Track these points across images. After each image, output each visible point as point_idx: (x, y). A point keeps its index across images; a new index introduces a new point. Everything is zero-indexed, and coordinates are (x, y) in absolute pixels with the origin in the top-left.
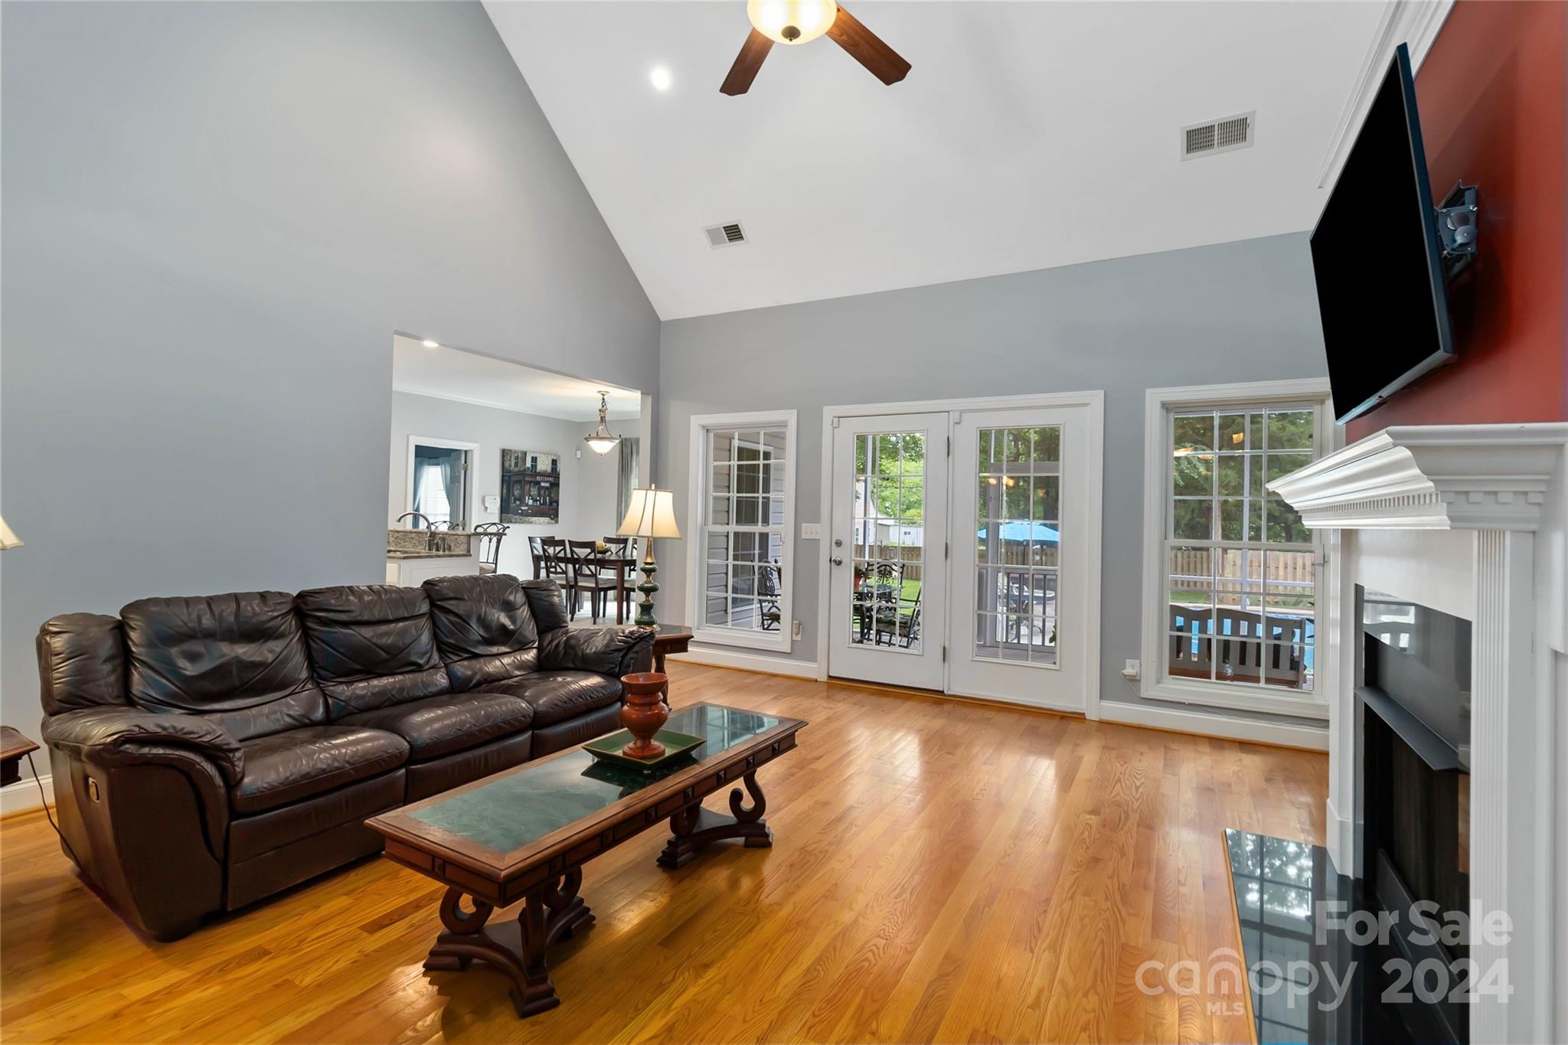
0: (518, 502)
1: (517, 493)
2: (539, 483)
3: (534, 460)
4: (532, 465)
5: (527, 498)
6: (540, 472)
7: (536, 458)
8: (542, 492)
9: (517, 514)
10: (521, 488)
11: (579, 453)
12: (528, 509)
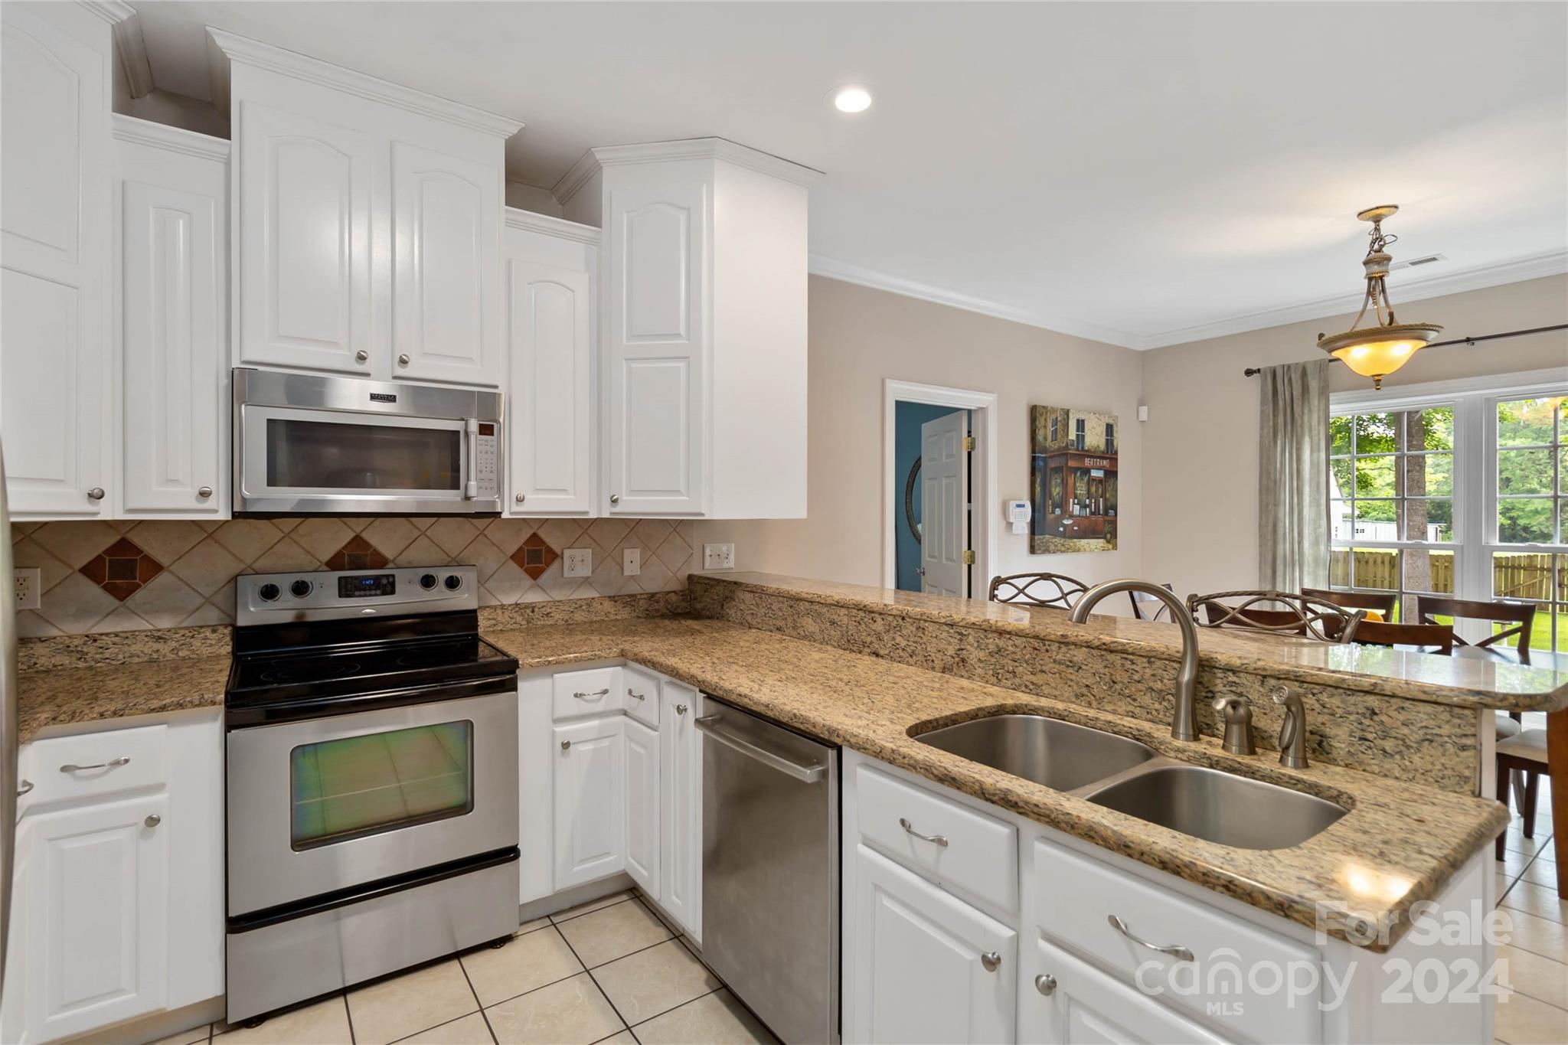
0: (1058, 511)
1: (1056, 491)
2: (1086, 471)
3: (1081, 424)
4: (1078, 436)
5: (1071, 500)
6: (1088, 451)
7: (1083, 421)
8: (1093, 489)
9: (1056, 534)
10: (1062, 481)
11: (1144, 410)
12: (1073, 525)
